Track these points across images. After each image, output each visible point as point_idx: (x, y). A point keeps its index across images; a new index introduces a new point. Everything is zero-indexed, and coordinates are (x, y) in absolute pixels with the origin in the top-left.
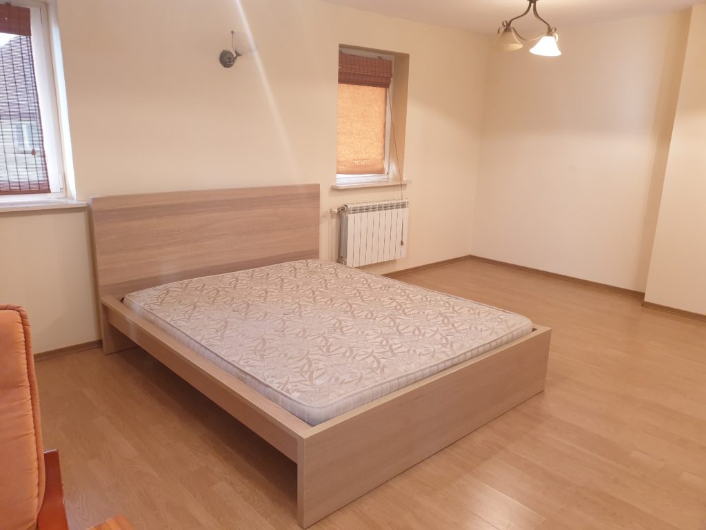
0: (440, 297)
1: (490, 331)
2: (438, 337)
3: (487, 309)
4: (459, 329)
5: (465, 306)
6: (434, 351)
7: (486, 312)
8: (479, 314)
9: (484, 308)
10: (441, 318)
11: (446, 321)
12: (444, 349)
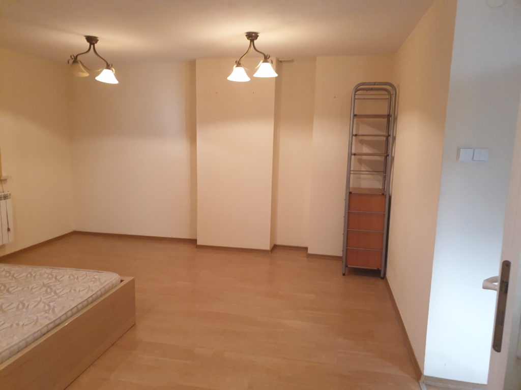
0: (44, 271)
1: (86, 290)
2: (41, 305)
3: (84, 273)
4: (60, 294)
5: (65, 275)
6: (37, 319)
7: (84, 275)
8: (78, 278)
9: (82, 273)
10: (44, 289)
11: (49, 290)
12: (47, 315)
